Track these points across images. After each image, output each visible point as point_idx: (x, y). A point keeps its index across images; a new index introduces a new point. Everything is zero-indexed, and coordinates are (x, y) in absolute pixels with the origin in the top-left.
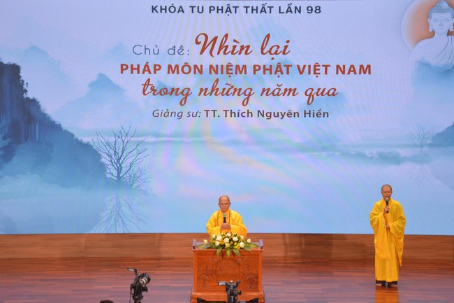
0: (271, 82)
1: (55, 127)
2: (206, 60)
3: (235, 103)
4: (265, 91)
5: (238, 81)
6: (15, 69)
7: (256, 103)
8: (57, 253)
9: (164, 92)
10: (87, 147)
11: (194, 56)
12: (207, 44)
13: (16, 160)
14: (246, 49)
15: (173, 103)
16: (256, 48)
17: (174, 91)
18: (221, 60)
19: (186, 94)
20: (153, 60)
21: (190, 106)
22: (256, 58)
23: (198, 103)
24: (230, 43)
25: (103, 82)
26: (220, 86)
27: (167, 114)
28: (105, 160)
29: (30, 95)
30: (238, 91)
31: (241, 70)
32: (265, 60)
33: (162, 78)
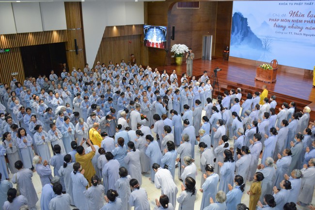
0: (309, 25)
1: (253, 34)
2: (291, 18)
3: (297, 31)
4: (307, 28)
5: (300, 25)
6: (246, 19)
7: (304, 31)
8: (250, 64)
9: (279, 26)
10: (259, 39)
11: (288, 17)
12: (292, 14)
13: (244, 41)
14: (303, 16)
15: (281, 30)
16: (306, 15)
17: (282, 26)
18: (295, 18)
19: (285, 27)
20: (277, 18)
21: (285, 31)
22: (306, 18)
23: (287, 30)
24: (299, 14)
25: (265, 23)
26: (294, 26)
27: (279, 33)
28: (263, 43)
29: (248, 26)
30: (299, 28)
31: (301, 21)
32: (308, 19)
33: (279, 23)
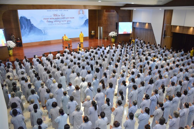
0: (63, 20)
1: (36, 27)
2: (55, 17)
3: (58, 23)
4: (62, 21)
5: (59, 20)
6: (30, 20)
7: (61, 22)
8: (38, 44)
9: (50, 22)
10: (40, 30)
11: (53, 17)
12: (55, 15)
13: (31, 32)
14: (59, 16)
15: (51, 23)
16: (61, 16)
17: (51, 22)
18: (56, 17)
19: (52, 22)
20: (48, 18)
21: (53, 23)
22: (61, 17)
23: (54, 23)
24: (57, 15)
25: (41, 21)
26: (57, 21)
27: (50, 25)
28: (43, 31)
29: (32, 23)
30: (59, 21)
31: (59, 18)
32: (62, 17)
33: (49, 20)
